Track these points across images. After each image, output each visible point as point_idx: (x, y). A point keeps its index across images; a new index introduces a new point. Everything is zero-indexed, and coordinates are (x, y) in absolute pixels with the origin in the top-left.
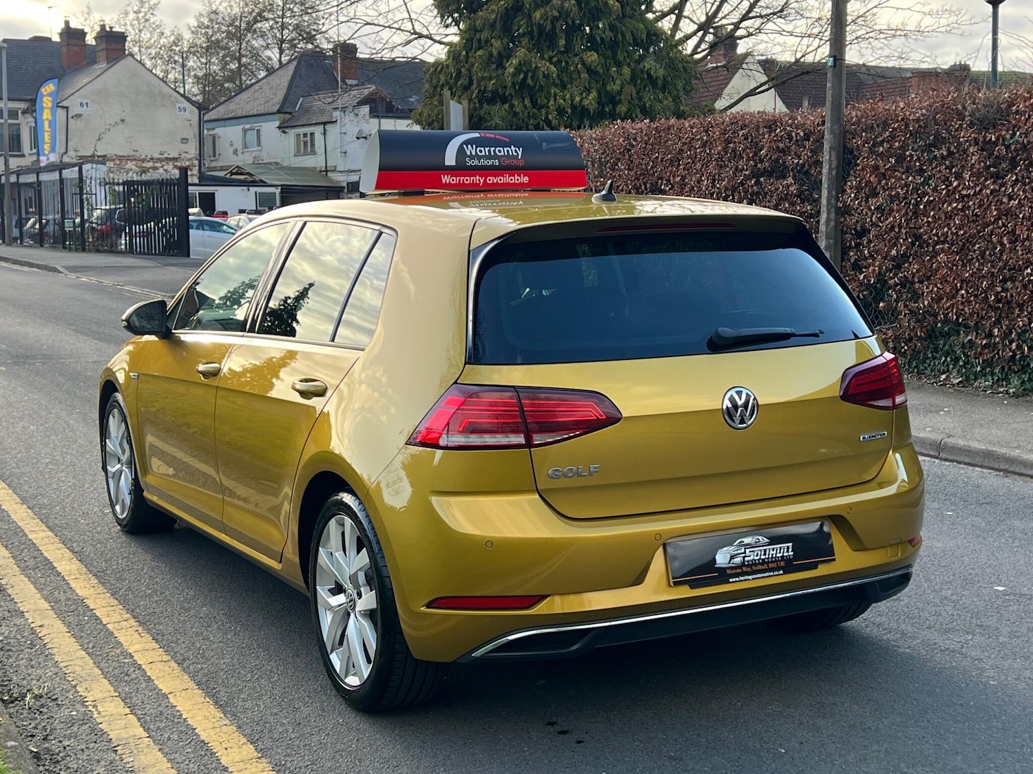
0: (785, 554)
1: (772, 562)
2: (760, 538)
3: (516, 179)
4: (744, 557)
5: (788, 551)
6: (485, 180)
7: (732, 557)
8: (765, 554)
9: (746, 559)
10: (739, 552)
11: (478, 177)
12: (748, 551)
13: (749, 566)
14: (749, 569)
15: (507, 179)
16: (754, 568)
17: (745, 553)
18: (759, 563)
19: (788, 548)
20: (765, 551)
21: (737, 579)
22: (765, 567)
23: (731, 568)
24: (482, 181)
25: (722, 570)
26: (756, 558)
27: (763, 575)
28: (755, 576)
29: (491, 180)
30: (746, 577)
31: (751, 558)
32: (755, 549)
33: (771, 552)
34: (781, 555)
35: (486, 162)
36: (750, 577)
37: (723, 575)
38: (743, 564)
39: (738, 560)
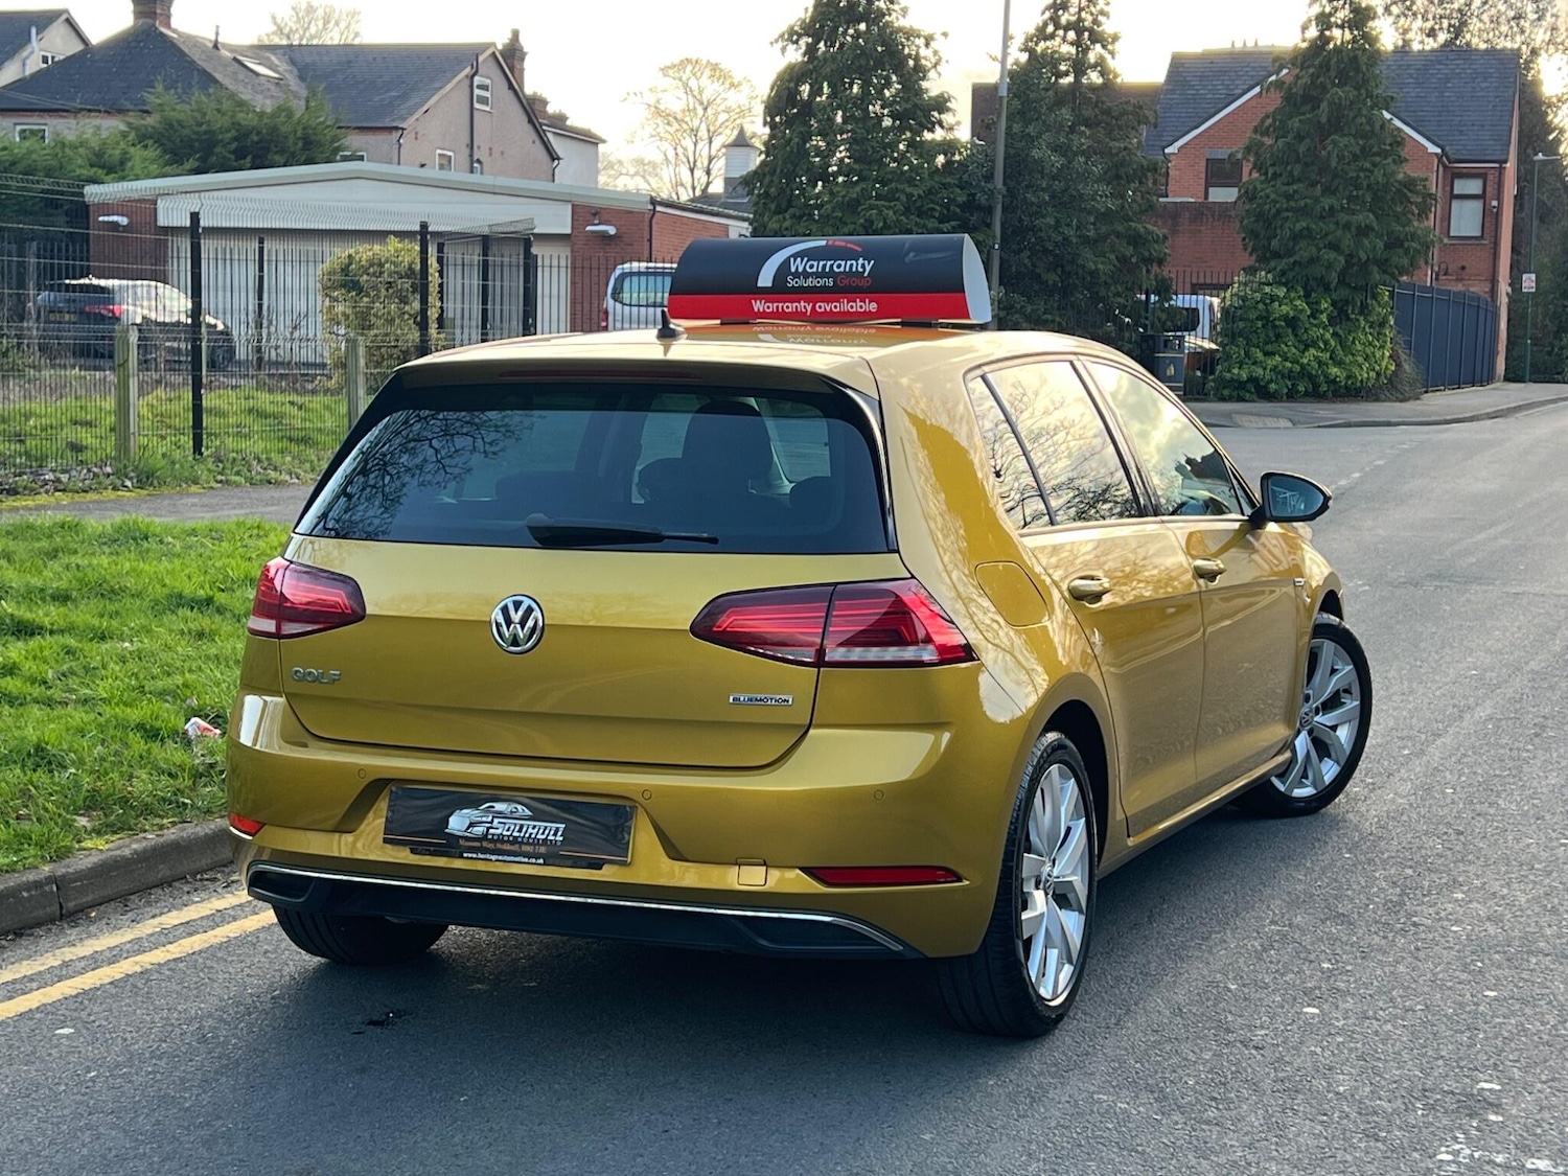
0: (551, 838)
1: (528, 844)
2: (519, 807)
3: (858, 306)
4: (488, 829)
5: (555, 834)
6: (814, 307)
7: (472, 825)
8: (520, 831)
9: (491, 831)
10: (484, 819)
11: (802, 304)
12: (496, 821)
13: (492, 841)
14: (491, 846)
15: (845, 306)
16: (499, 846)
17: (492, 822)
18: (508, 841)
19: (557, 830)
20: (522, 826)
21: (474, 856)
22: (515, 848)
23: (467, 839)
24: (809, 309)
25: (454, 838)
26: (505, 833)
27: (512, 858)
28: (500, 858)
29: (822, 307)
30: (488, 856)
31: (499, 831)
32: (506, 820)
33: (530, 830)
34: (544, 837)
35: (815, 283)
36: (494, 858)
37: (453, 846)
38: (484, 837)
39: (479, 830)
